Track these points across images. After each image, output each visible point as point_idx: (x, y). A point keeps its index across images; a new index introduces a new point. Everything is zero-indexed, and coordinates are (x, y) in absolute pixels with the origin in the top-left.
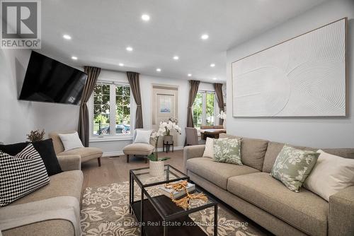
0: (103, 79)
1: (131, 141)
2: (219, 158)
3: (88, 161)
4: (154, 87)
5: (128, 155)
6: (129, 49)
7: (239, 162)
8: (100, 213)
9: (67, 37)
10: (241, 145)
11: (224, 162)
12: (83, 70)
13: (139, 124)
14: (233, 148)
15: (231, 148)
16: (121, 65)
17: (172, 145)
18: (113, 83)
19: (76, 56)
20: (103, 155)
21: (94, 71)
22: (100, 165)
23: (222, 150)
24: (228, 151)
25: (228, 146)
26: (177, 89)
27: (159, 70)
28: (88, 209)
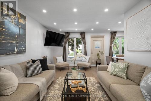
0: (71, 36)
1: (81, 61)
2: (113, 73)
3: (64, 67)
4: (92, 37)
5: (79, 67)
6: (76, 23)
7: (125, 77)
8: (59, 86)
9: (55, 24)
10: (128, 67)
11: (116, 75)
12: (64, 34)
13: (85, 54)
14: (121, 69)
15: (120, 68)
16: (76, 30)
17: (101, 64)
18: (75, 37)
19: (61, 29)
20: (70, 66)
21: (68, 33)
22: (68, 69)
23: (114, 69)
24: (118, 70)
25: (118, 67)
26: (103, 37)
27: (92, 29)
28: (56, 84)
